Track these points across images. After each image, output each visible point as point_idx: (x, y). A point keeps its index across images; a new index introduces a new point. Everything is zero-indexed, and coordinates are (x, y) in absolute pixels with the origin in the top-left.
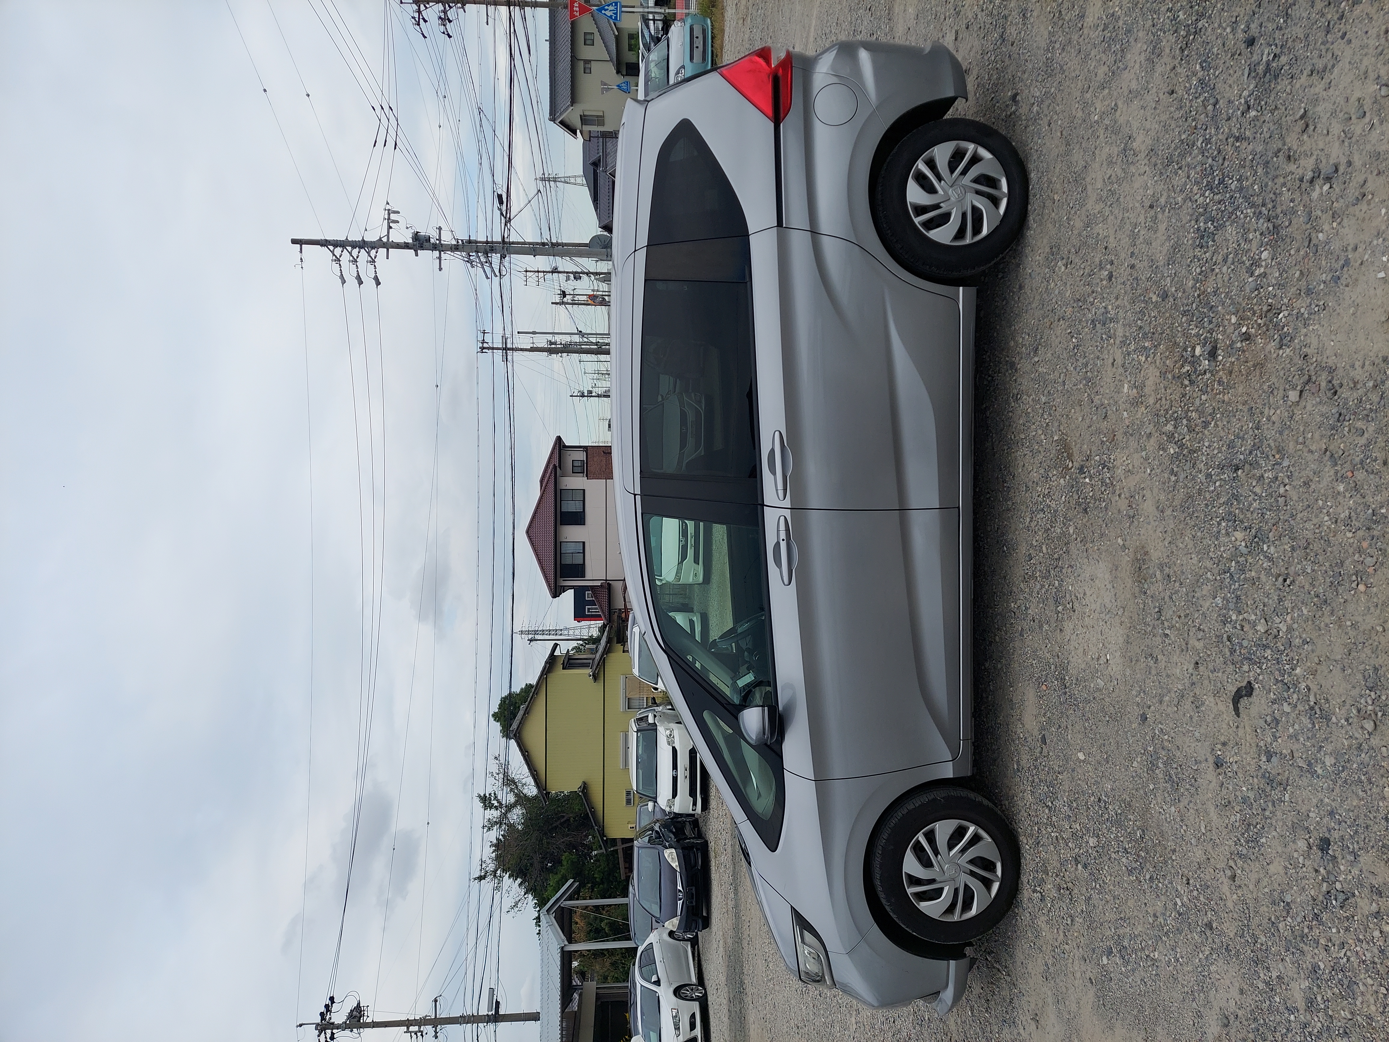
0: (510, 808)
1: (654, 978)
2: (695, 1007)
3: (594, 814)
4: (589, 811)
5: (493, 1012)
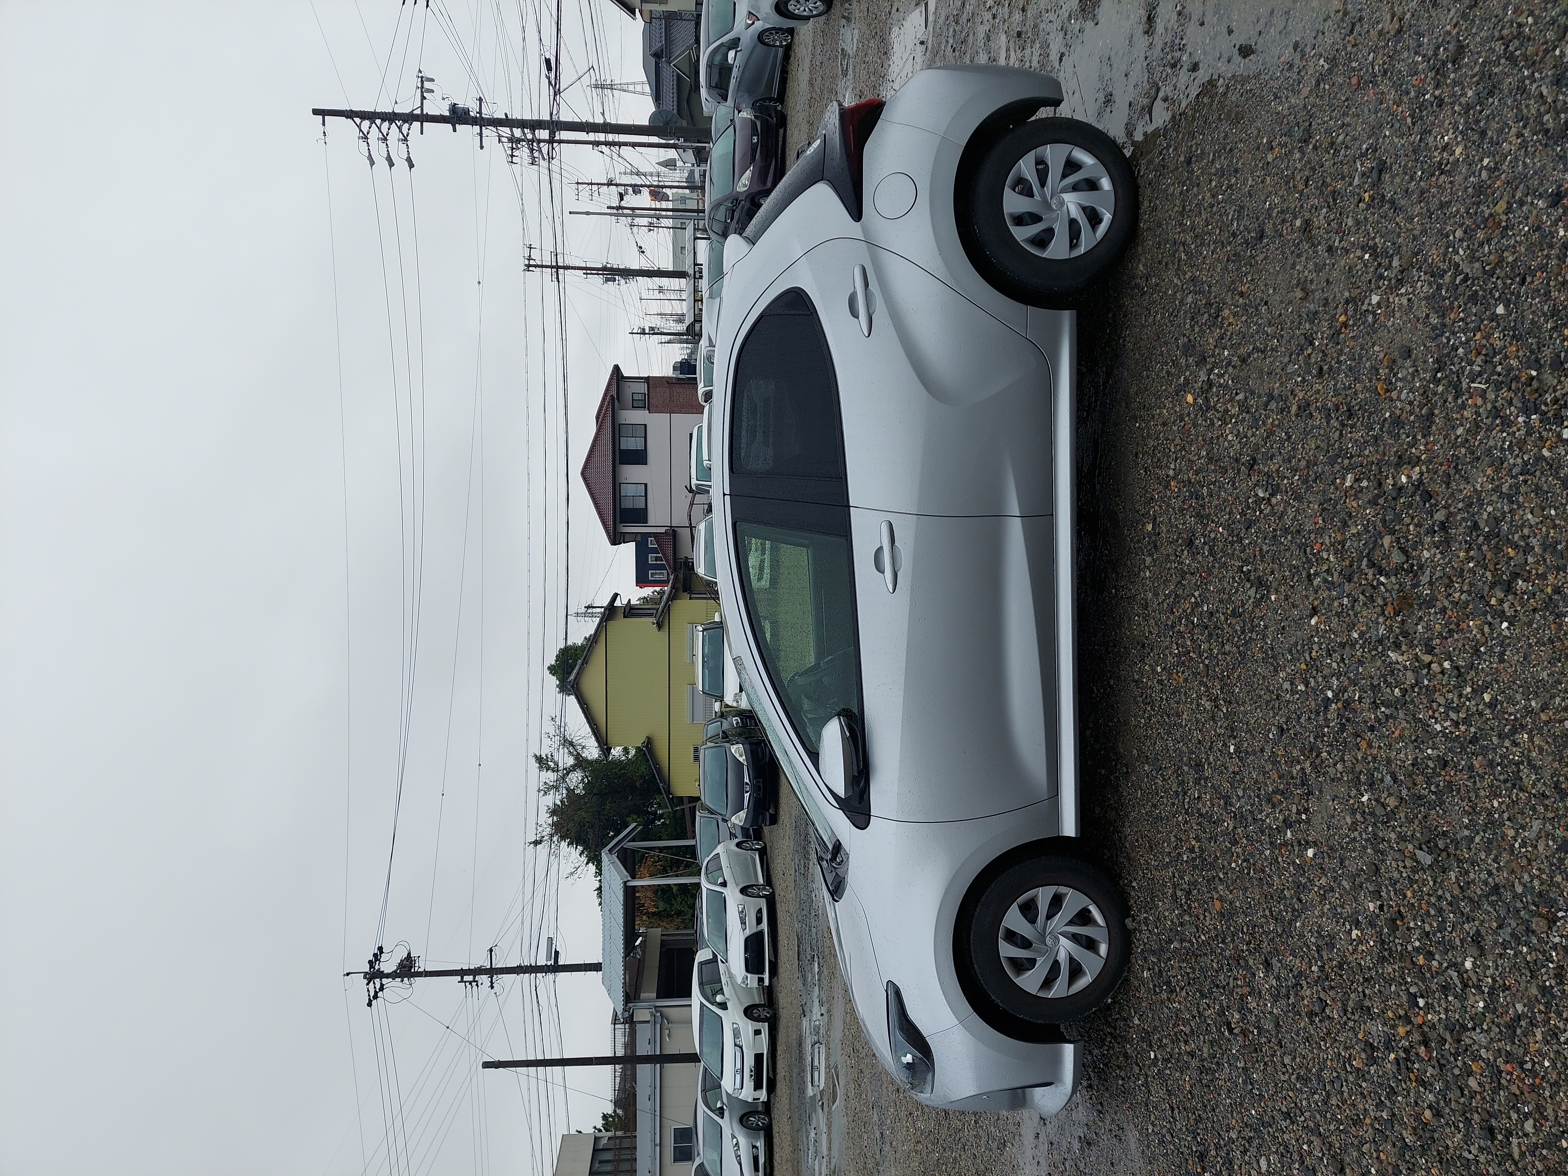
0: (569, 771)
1: (720, 880)
2: (763, 904)
3: (659, 771)
4: (654, 770)
5: (552, 962)
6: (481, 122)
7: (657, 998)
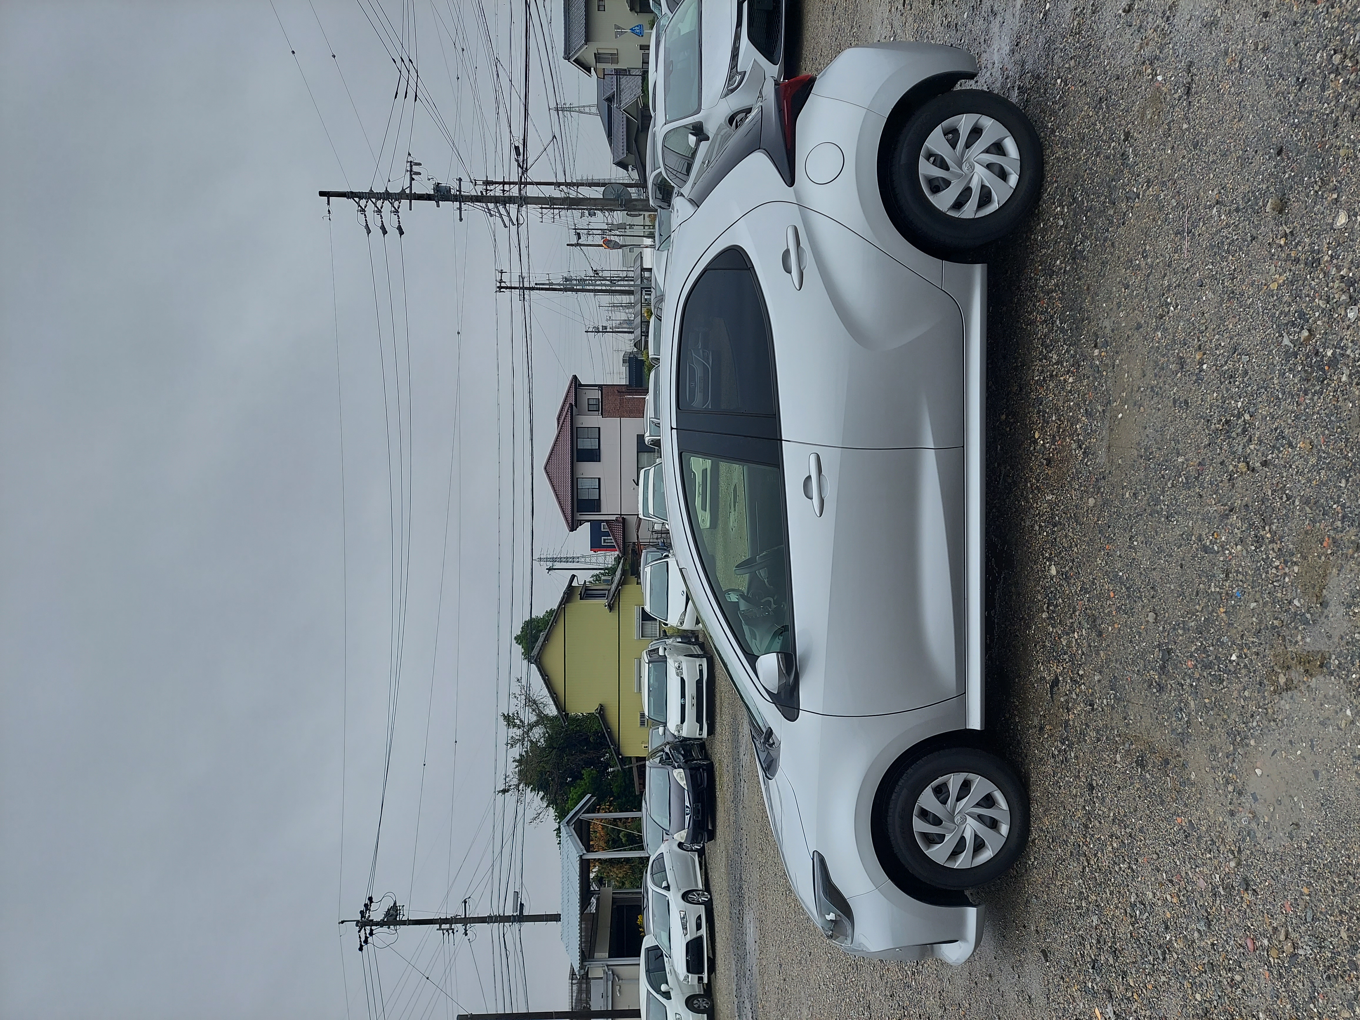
0: (531, 726)
1: (664, 884)
2: (702, 910)
3: (610, 734)
4: (605, 731)
5: (518, 913)
6: (461, 198)
7: (609, 957)
